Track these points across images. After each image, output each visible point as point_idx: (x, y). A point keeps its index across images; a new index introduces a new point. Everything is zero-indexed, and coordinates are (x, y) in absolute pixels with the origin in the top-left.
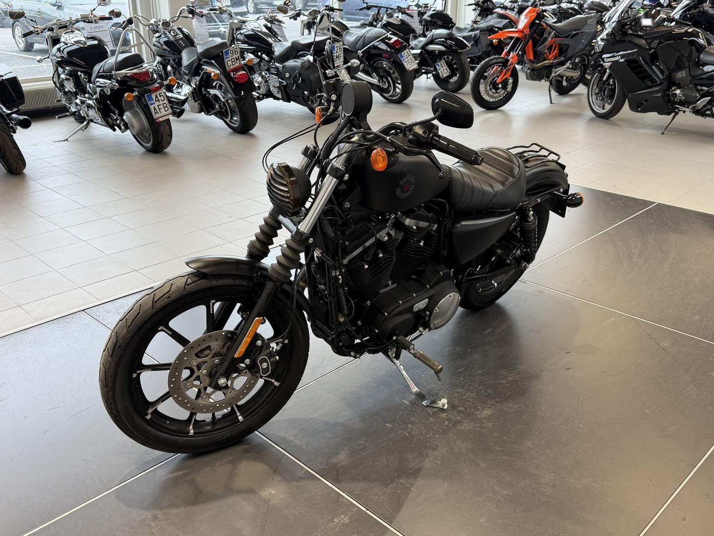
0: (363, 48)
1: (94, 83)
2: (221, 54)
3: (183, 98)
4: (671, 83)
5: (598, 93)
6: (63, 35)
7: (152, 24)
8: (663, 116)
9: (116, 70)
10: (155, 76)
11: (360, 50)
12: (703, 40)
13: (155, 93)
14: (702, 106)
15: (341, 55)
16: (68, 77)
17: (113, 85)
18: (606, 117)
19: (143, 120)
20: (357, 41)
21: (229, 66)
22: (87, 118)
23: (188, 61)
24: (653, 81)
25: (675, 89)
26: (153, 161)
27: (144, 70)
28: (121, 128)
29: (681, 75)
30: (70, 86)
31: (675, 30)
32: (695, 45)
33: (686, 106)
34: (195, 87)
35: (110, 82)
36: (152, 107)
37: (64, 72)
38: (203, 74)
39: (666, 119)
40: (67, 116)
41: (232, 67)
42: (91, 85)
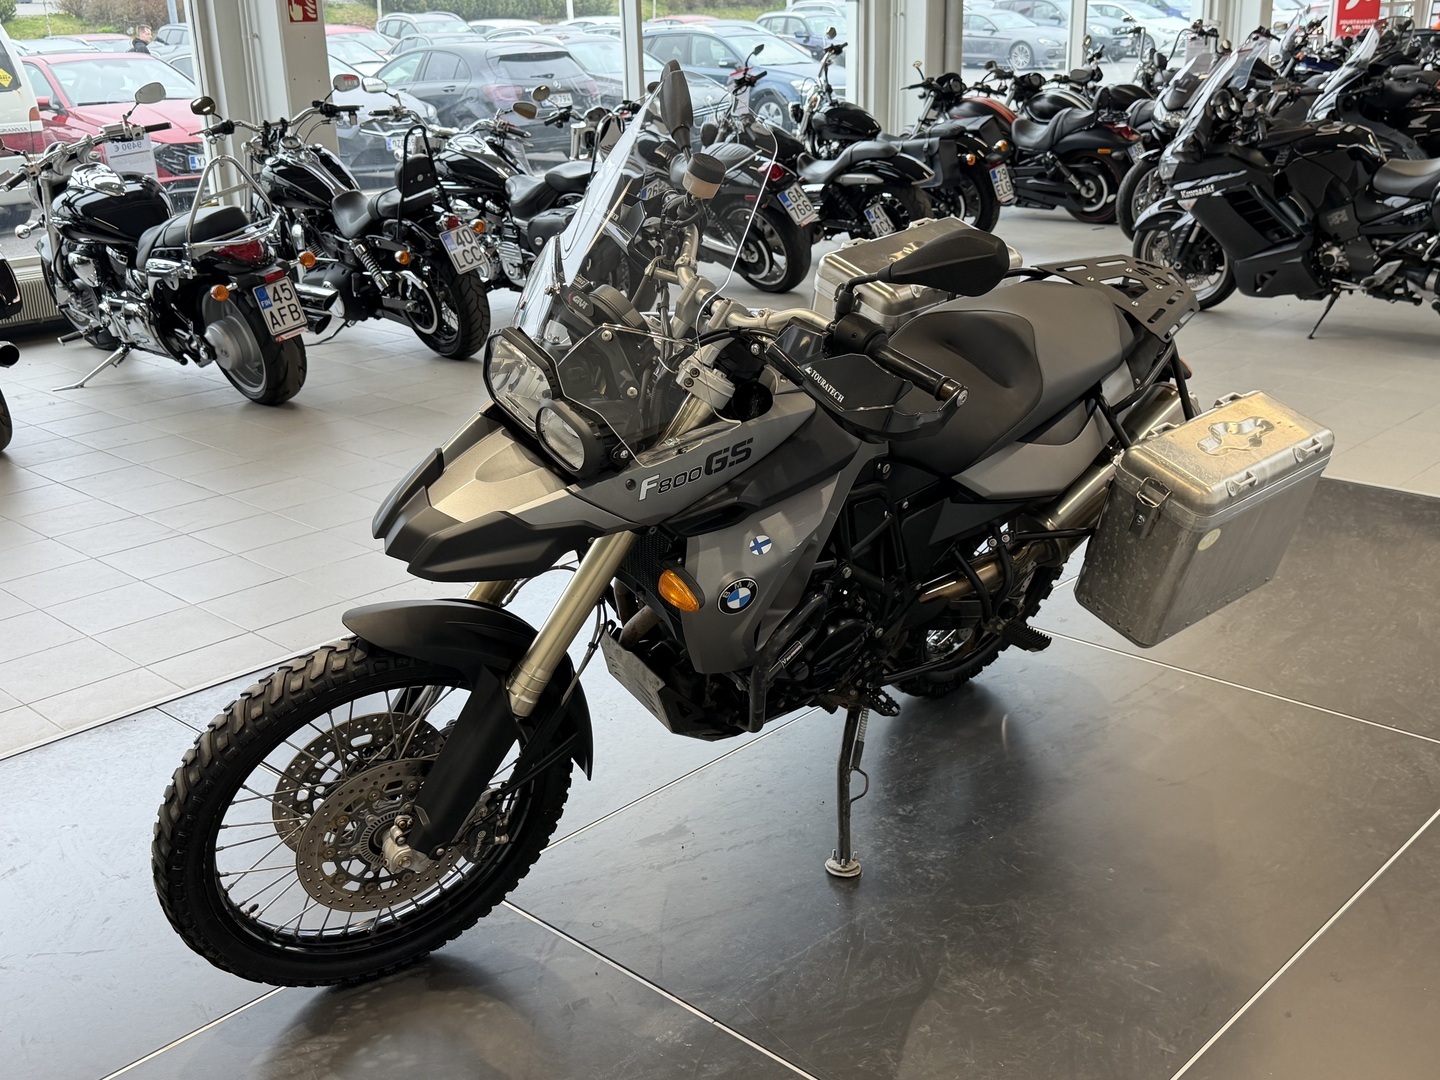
3: (327, 294)
4: (1319, 233)
6: (75, 172)
8: (1308, 301)
9: (193, 241)
12: (1377, 148)
13: (273, 285)
14: (1385, 278)
16: (85, 258)
17: (185, 270)
18: (1208, 306)
19: (246, 340)
22: (123, 339)
24: (1283, 233)
25: (1328, 247)
27: (249, 239)
28: (199, 356)
29: (1339, 217)
30: (87, 276)
31: (1320, 129)
32: (1360, 158)
33: (1354, 280)
35: (179, 265)
36: (266, 313)
37: (75, 248)
39: (1316, 307)
40: (79, 337)
42: (135, 272)
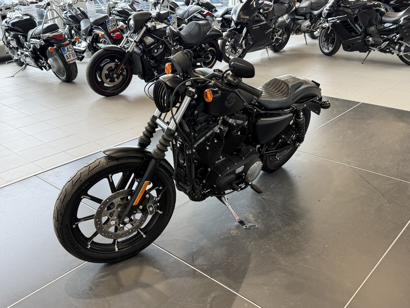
0: (188, 17)
1: (29, 42)
2: (104, 22)
3: (84, 49)
4: (367, 34)
5: (325, 41)
6: (8, 13)
7: (61, 6)
8: (362, 53)
9: (43, 33)
10: (66, 37)
11: (186, 19)
12: (383, 8)
13: (67, 47)
14: (384, 47)
15: (176, 22)
16: (13, 39)
17: (41, 42)
18: (330, 54)
19: (60, 63)
20: (184, 14)
21: (110, 29)
22: (25, 63)
23: (85, 27)
24: (356, 33)
25: (368, 37)
26: (67, 87)
27: (60, 33)
28: (46, 68)
29: (373, 28)
30: (14, 44)
31: (368, 3)
32: (379, 12)
33: (375, 47)
34: (89, 42)
35: (39, 41)
36: (65, 55)
37: (10, 35)
38: (94, 35)
39: (364, 55)
40: (12, 62)
41: (112, 30)
42: (27, 43)
